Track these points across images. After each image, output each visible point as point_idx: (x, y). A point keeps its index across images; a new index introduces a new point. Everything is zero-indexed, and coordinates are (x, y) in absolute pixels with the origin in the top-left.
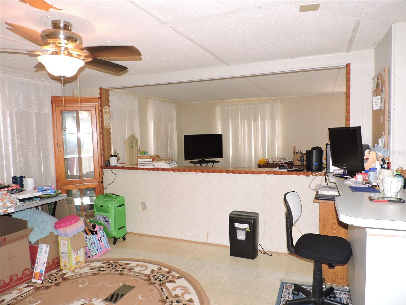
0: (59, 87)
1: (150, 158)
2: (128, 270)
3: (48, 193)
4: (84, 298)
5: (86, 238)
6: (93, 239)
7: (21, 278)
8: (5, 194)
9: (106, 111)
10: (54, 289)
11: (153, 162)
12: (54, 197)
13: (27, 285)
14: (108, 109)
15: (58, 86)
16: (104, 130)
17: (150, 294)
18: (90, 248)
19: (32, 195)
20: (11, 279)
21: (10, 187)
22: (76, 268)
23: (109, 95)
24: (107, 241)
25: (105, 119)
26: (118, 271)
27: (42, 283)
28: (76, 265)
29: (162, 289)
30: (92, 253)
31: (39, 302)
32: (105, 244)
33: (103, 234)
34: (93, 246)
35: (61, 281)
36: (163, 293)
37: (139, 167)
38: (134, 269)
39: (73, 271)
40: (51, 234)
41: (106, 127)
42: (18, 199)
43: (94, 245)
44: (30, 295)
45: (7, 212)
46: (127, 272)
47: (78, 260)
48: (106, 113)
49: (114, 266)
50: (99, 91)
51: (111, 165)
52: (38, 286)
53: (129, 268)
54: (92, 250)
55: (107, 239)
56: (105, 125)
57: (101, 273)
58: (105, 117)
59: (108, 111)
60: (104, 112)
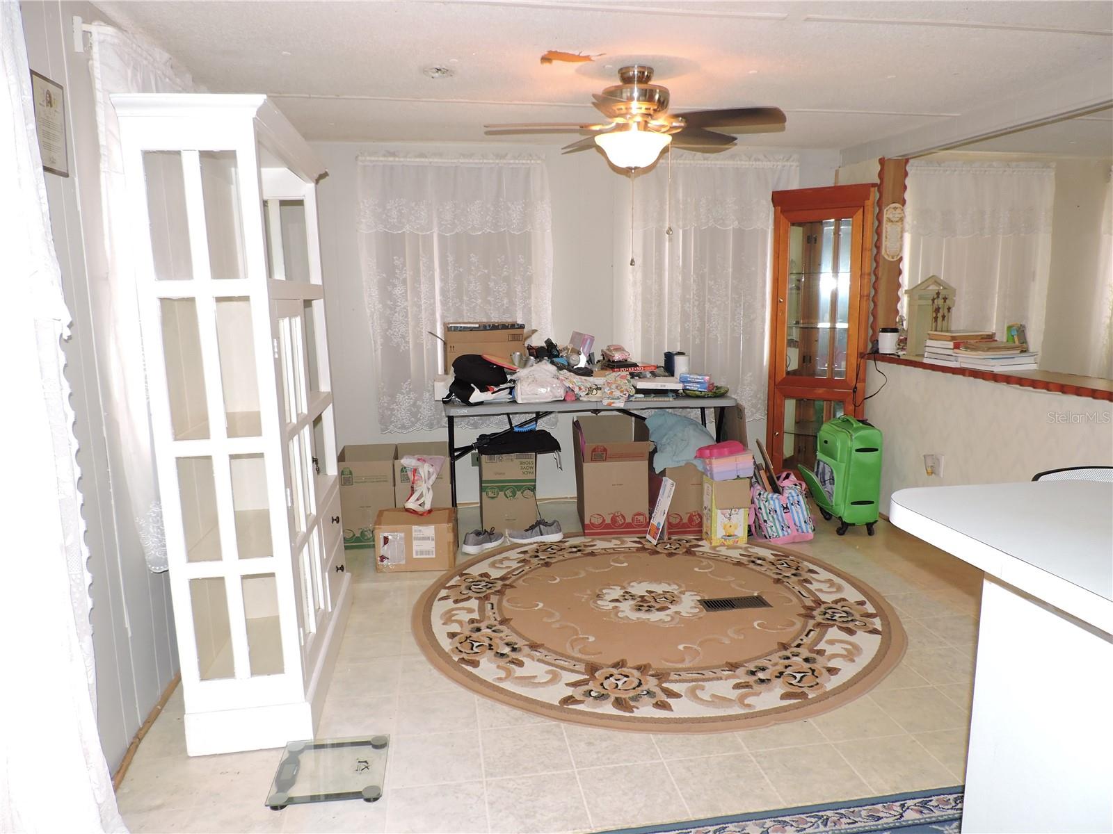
0: (793, 168)
1: (953, 338)
2: (799, 580)
3: (696, 389)
4: (678, 585)
5: (760, 494)
6: (774, 504)
7: (629, 525)
8: (622, 377)
9: (891, 216)
10: (662, 557)
11: (955, 350)
12: (708, 397)
13: (638, 540)
14: (898, 211)
15: (791, 166)
16: (881, 263)
17: (779, 627)
18: (766, 518)
19: (662, 386)
20: (614, 519)
21: (638, 366)
22: (723, 545)
23: (906, 174)
24: (806, 516)
25: (886, 237)
26: (781, 574)
27: (656, 546)
28: (725, 540)
29: (811, 630)
30: (769, 529)
31: (625, 564)
32: (800, 522)
33: (799, 498)
34: (773, 517)
35: (681, 552)
36: (803, 637)
37: (926, 361)
38: (811, 583)
39: (714, 548)
40: (688, 464)
41: (886, 257)
42: (635, 388)
43: (775, 516)
44: (624, 553)
45: (613, 405)
46: (793, 583)
47: (731, 531)
48: (890, 220)
49: (785, 565)
50: (878, 168)
51: (881, 351)
52: (648, 546)
53: (805, 578)
54: (770, 524)
55: (805, 513)
56: (886, 251)
57: (749, 566)
58: (887, 232)
59: (900, 216)
60: (885, 219)
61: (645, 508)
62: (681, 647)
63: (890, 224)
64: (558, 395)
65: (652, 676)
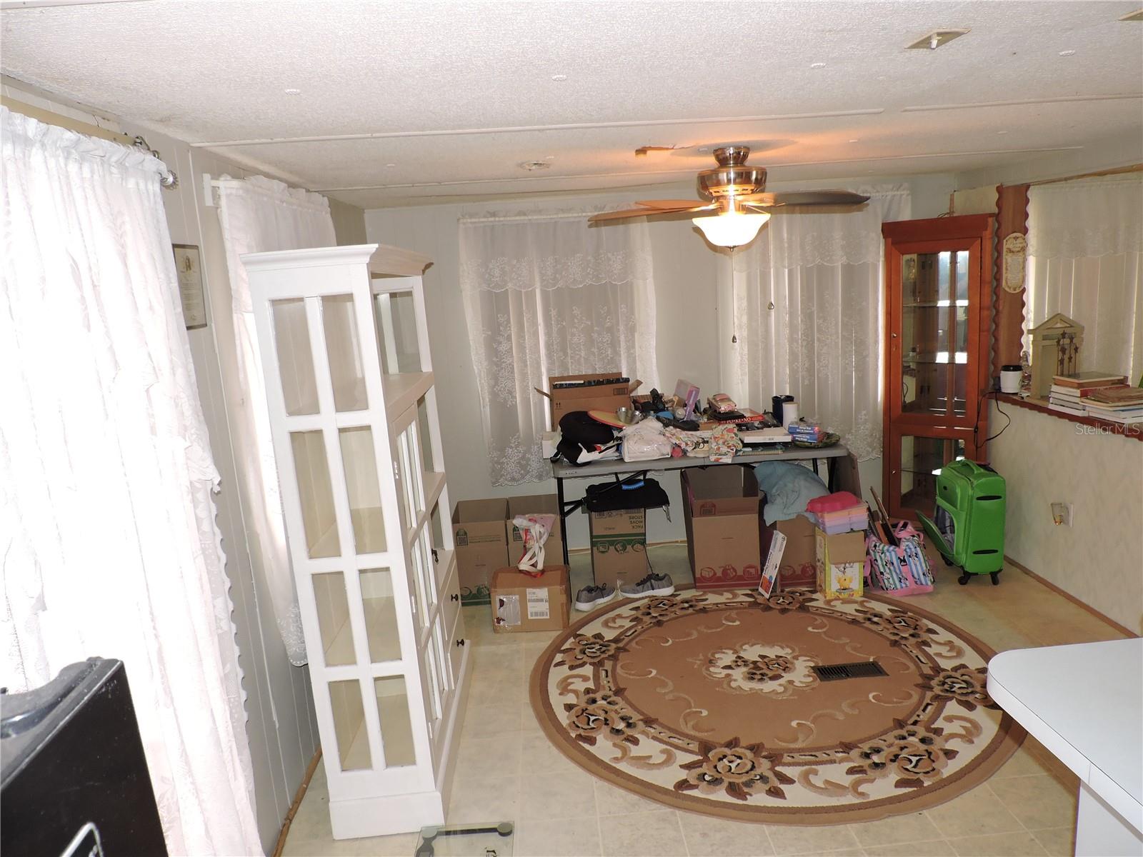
0: (904, 196)
1: (1080, 386)
2: (918, 642)
3: (806, 440)
4: (791, 648)
5: (875, 546)
6: (891, 555)
7: (740, 578)
8: (729, 431)
9: (1011, 247)
10: (774, 614)
11: (1083, 400)
12: (818, 448)
13: (750, 592)
14: (1020, 240)
15: (901, 195)
16: (1002, 295)
17: (895, 700)
18: (882, 570)
19: (770, 439)
20: (725, 572)
21: (745, 417)
22: (837, 599)
23: (1027, 201)
24: (925, 568)
25: (1007, 269)
26: (898, 634)
27: (768, 600)
28: (840, 593)
29: (928, 704)
30: (886, 581)
31: (737, 623)
32: (919, 575)
33: (916, 550)
34: (889, 569)
35: (794, 608)
36: (920, 712)
37: (1051, 407)
38: (930, 646)
39: (828, 602)
40: (799, 516)
41: (1007, 289)
42: (742, 442)
43: (892, 568)
44: (737, 608)
45: (721, 461)
46: (911, 645)
47: (846, 585)
48: (1010, 251)
49: (903, 624)
50: (996, 196)
51: (1004, 390)
52: (760, 600)
53: (924, 639)
54: (887, 576)
55: (924, 565)
56: (1007, 283)
57: (865, 625)
58: (1007, 263)
59: (1021, 245)
60: (1005, 250)
61: (756, 561)
62: (794, 724)
63: (1010, 254)
64: (665, 452)
65: (765, 757)
